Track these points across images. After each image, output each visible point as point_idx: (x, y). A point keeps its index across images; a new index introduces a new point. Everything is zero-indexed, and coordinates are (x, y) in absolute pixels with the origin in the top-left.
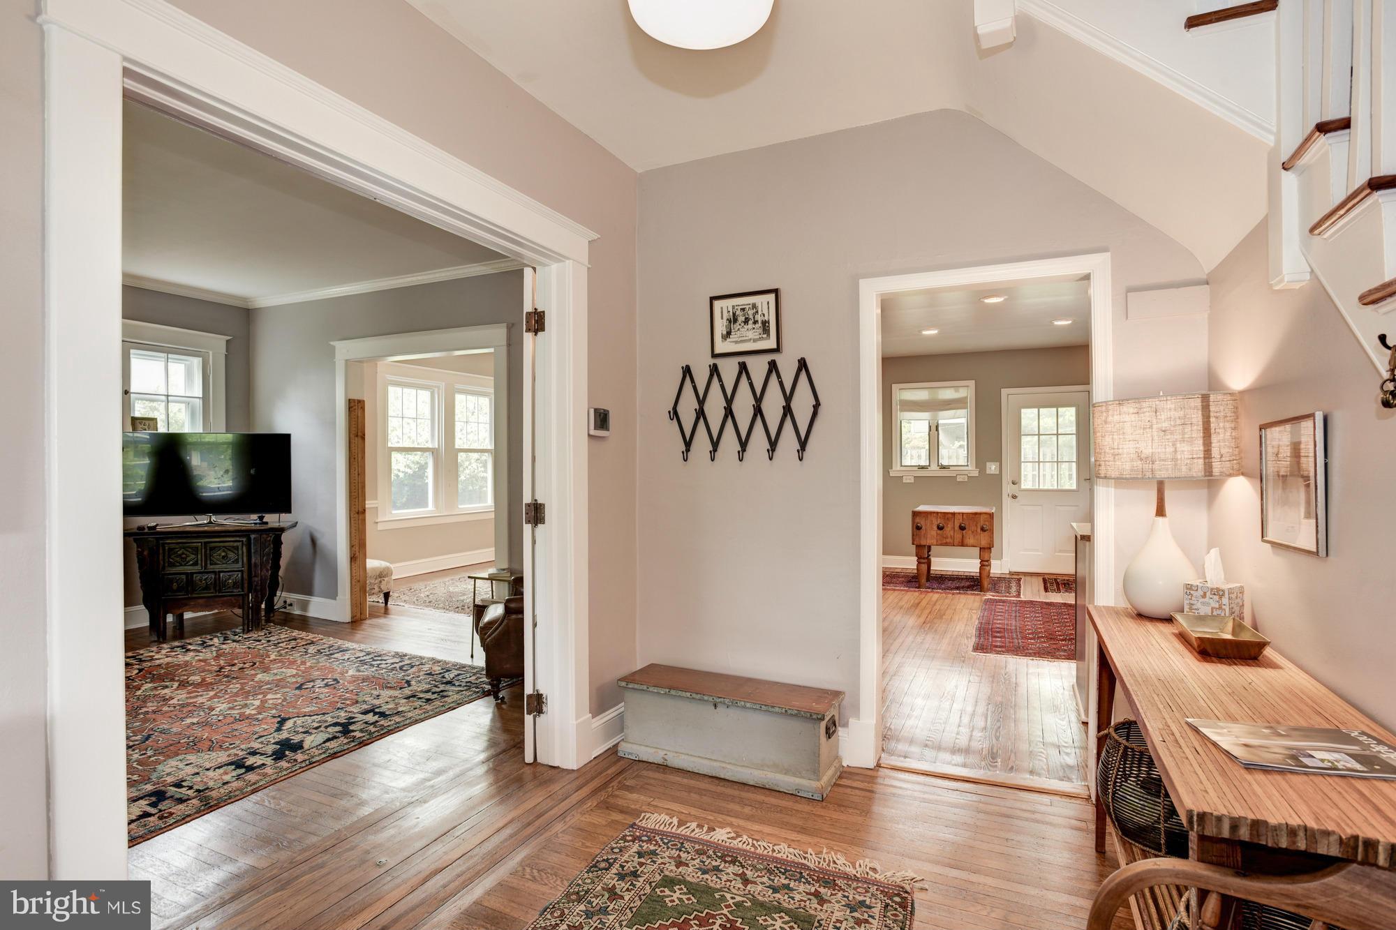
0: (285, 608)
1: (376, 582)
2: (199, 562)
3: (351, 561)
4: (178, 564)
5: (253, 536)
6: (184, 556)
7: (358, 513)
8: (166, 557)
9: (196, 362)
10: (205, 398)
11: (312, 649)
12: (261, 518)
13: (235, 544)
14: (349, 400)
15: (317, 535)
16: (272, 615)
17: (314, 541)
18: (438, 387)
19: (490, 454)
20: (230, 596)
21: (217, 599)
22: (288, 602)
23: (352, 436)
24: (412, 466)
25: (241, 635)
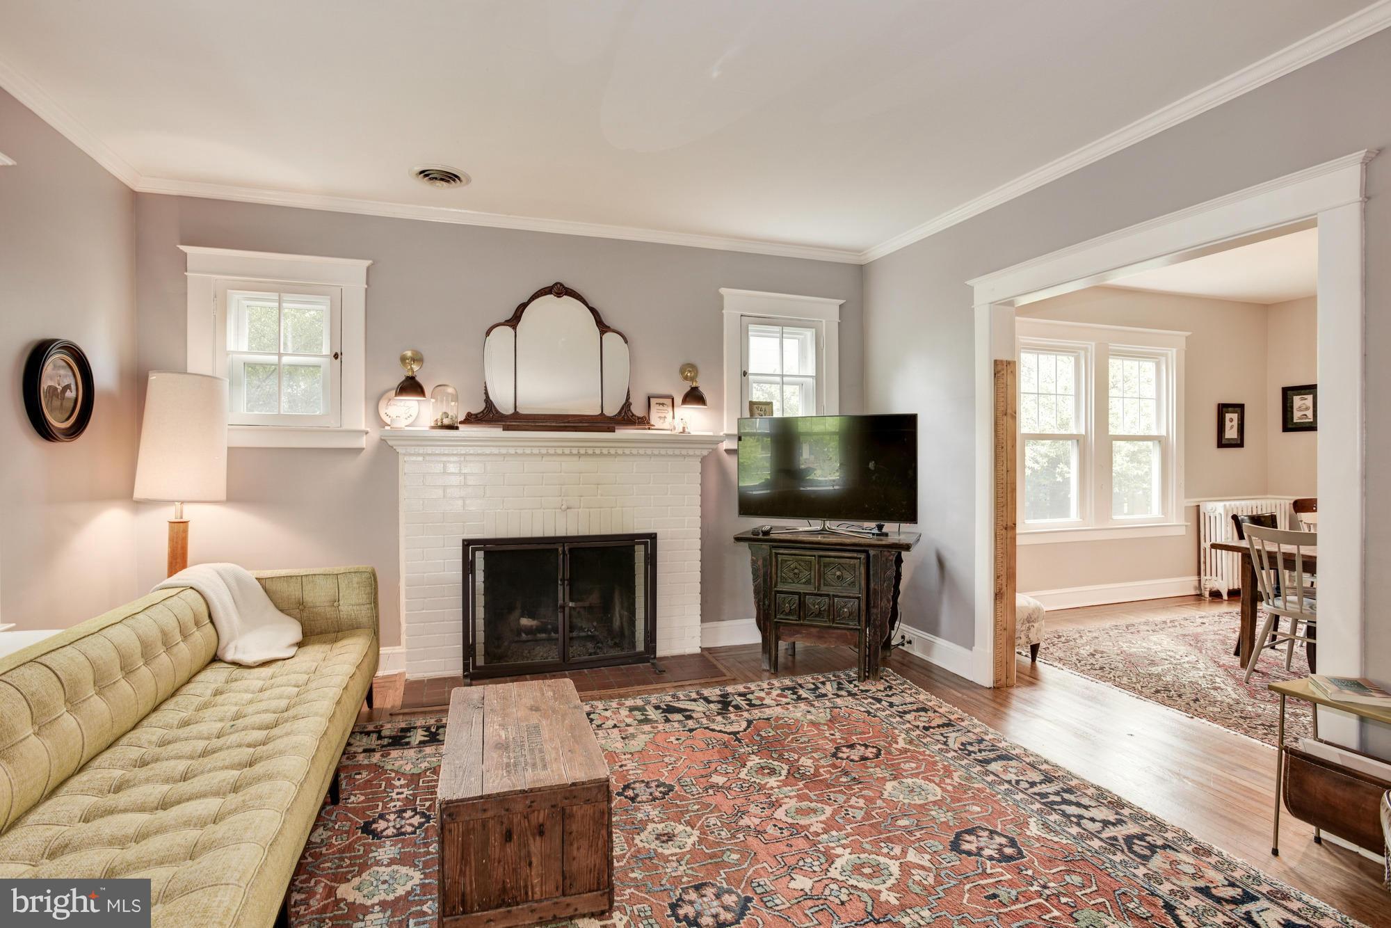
0: (903, 645)
1: (1023, 628)
2: (812, 581)
3: (996, 599)
4: (790, 581)
5: (872, 552)
6: (796, 571)
7: (1006, 529)
8: (779, 572)
9: (809, 334)
10: (818, 378)
11: (955, 740)
12: (880, 527)
13: (852, 561)
14: (996, 361)
15: (947, 556)
16: (888, 654)
17: (941, 563)
18: (1086, 350)
19: (1156, 442)
20: (845, 629)
21: (831, 631)
22: (907, 638)
23: (1000, 415)
24: (1039, 459)
25: (856, 682)
